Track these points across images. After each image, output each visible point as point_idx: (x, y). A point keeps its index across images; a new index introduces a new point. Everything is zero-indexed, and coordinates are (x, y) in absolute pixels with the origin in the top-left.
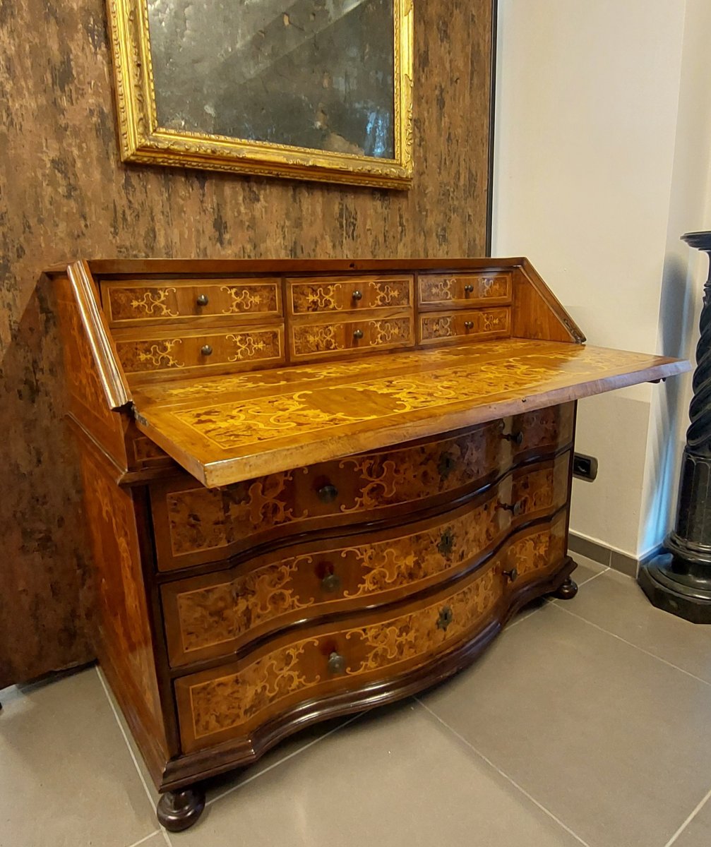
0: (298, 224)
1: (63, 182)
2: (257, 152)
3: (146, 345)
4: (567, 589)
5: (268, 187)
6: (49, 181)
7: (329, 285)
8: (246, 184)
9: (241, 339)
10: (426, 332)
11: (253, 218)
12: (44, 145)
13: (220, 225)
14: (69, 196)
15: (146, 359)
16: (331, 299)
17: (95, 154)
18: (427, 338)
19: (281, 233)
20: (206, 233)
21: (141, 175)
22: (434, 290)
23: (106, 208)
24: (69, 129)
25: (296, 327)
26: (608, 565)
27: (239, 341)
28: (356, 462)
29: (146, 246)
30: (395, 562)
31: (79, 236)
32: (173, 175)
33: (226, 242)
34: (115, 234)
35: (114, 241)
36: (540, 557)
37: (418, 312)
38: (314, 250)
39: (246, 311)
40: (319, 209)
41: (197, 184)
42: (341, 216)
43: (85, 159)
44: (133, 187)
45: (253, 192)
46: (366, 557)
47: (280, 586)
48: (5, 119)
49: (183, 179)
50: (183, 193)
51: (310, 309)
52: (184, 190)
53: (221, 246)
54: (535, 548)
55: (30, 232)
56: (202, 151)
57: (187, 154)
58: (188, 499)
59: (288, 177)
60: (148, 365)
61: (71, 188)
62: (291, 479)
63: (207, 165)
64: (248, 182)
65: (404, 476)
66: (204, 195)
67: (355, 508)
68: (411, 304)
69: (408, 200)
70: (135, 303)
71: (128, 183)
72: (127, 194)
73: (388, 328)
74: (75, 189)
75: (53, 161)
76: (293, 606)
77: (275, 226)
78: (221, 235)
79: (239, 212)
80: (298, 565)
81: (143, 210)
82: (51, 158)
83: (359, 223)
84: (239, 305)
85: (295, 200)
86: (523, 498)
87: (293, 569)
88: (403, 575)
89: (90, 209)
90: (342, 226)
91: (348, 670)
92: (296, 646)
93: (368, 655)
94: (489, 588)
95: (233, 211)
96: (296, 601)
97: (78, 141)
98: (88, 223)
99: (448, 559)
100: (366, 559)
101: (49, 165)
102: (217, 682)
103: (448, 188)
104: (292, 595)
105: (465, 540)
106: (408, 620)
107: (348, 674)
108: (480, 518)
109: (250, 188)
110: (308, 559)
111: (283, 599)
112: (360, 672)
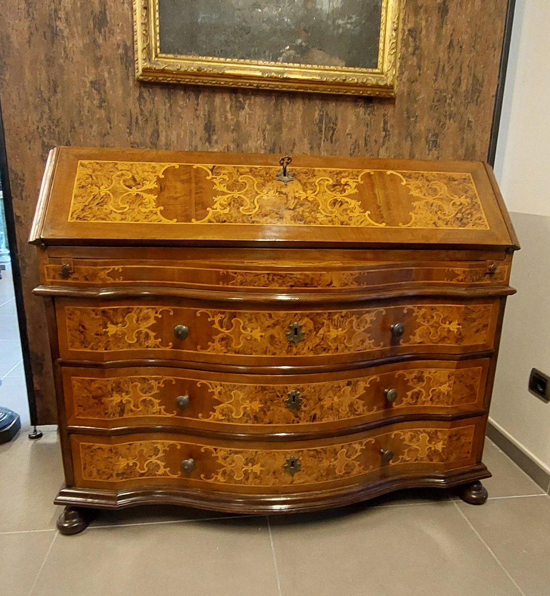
0: (278, 127)
1: (97, 97)
2: (236, 69)
4: (475, 495)
5: (253, 97)
6: (88, 96)
8: (234, 95)
11: (238, 122)
12: (86, 71)
13: (209, 128)
14: (100, 107)
17: (119, 75)
19: (262, 135)
20: (198, 134)
21: (151, 91)
23: (125, 115)
24: (103, 59)
28: (209, 314)
29: (151, 143)
30: (241, 402)
31: (105, 135)
32: (174, 90)
33: (213, 141)
34: (130, 134)
35: (129, 139)
36: (436, 452)
40: (299, 114)
41: (193, 96)
42: (321, 121)
43: (112, 80)
44: (144, 99)
45: (240, 101)
46: (216, 391)
47: (150, 394)
48: (62, 55)
49: (182, 93)
50: (182, 103)
52: (182, 101)
53: (209, 145)
54: (430, 442)
55: (75, 131)
56: (189, 70)
57: (179, 73)
59: (267, 88)
61: (102, 101)
62: (160, 316)
63: (197, 81)
64: (236, 93)
65: (251, 334)
66: (198, 104)
67: (209, 350)
69: (395, 106)
71: (141, 96)
72: (140, 105)
74: (105, 102)
75: (91, 82)
76: (160, 412)
77: (257, 129)
78: (210, 136)
79: (226, 118)
80: (165, 382)
81: (150, 116)
82: (90, 80)
83: (338, 128)
85: (276, 108)
86: (416, 390)
87: (160, 385)
88: (248, 416)
89: (114, 116)
90: (321, 131)
91: (202, 476)
92: (162, 444)
93: (219, 471)
94: (353, 458)
95: (221, 118)
96: (162, 410)
97: (108, 67)
98: (112, 126)
99: (297, 416)
100: (216, 393)
101: (88, 85)
102: (97, 445)
103: (444, 94)
104: (160, 404)
105: (318, 405)
106: (254, 454)
107: (202, 479)
108: (340, 390)
109: (237, 98)
110: (172, 381)
111: (152, 405)
112: (211, 481)
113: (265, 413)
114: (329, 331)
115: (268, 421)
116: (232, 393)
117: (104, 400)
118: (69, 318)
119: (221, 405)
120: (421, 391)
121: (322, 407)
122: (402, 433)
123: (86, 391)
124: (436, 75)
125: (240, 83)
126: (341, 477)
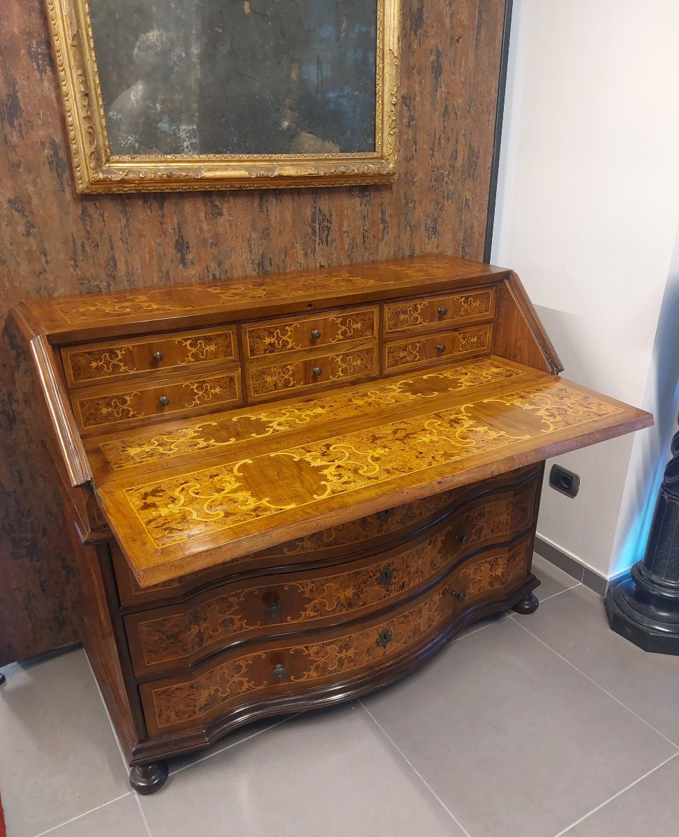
0: (265, 234)
1: (21, 221)
2: (217, 169)
3: (107, 400)
5: (231, 199)
6: (7, 221)
7: (286, 326)
8: (208, 200)
9: (198, 386)
10: (391, 359)
11: (216, 234)
13: (182, 246)
14: (28, 234)
15: (108, 412)
16: (288, 339)
17: (50, 188)
18: (393, 366)
19: (247, 247)
20: (168, 255)
21: (97, 204)
22: (402, 317)
23: (65, 242)
24: (22, 166)
25: (253, 369)
26: (580, 580)
27: (196, 388)
29: (108, 275)
30: (334, 594)
31: (40, 273)
32: (130, 200)
33: (189, 262)
34: (76, 266)
35: (75, 274)
36: (496, 577)
37: (382, 342)
38: (283, 261)
39: (202, 360)
40: (288, 215)
41: (155, 206)
42: (313, 221)
43: (40, 194)
44: (90, 217)
45: (217, 206)
46: (307, 590)
47: (229, 613)
49: (141, 203)
51: (267, 351)
52: (143, 215)
53: (184, 267)
54: (491, 570)
56: (157, 177)
59: (252, 188)
60: (110, 418)
61: (30, 225)
63: (165, 188)
64: (211, 198)
66: (163, 216)
67: (297, 550)
68: (376, 334)
69: (392, 193)
70: (94, 364)
71: (85, 213)
72: (85, 225)
73: (350, 361)
74: (34, 227)
75: (10, 201)
76: (241, 628)
77: (240, 240)
78: (183, 257)
79: (201, 230)
80: (245, 596)
81: (101, 240)
82: (7, 198)
83: (334, 226)
84: (194, 355)
85: (261, 209)
86: (479, 526)
87: (241, 599)
88: (342, 605)
89: (50, 244)
90: (314, 231)
91: (292, 677)
92: (244, 660)
93: (311, 667)
94: (433, 610)
95: (195, 230)
96: (244, 624)
97: (32, 177)
98: (49, 259)
99: (388, 590)
101: (6, 206)
102: (175, 686)
103: (442, 172)
104: (241, 619)
105: (406, 573)
106: (348, 639)
107: (292, 681)
108: (423, 552)
109: (212, 202)
110: (254, 592)
111: (232, 622)
112: (304, 679)
113: (359, 598)
115: (361, 603)
116: (325, 587)
117: (180, 637)
119: (314, 602)
120: (483, 526)
121: (409, 573)
122: (467, 570)
123: (158, 633)
124: (432, 150)
125: (219, 186)
126: (425, 631)
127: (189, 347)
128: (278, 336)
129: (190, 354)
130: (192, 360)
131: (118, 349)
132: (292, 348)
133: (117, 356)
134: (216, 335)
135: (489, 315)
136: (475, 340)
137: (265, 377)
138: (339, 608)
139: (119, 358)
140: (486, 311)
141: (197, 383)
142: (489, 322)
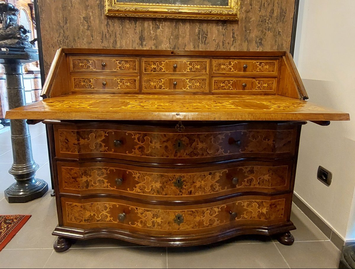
0: (177, 37)
1: (86, 25)
2: (155, 8)
3: (84, 79)
4: (287, 239)
5: (164, 22)
6: (82, 24)
7: (162, 61)
8: (154, 22)
9: (120, 81)
10: (216, 86)
11: (156, 35)
12: (81, 12)
13: (142, 39)
14: (88, 29)
15: (84, 85)
16: (162, 67)
17: (97, 14)
18: (217, 89)
19: (168, 41)
20: (136, 41)
21: (113, 21)
22: (222, 67)
23: (100, 33)
24: (89, 6)
25: (145, 78)
26: (329, 238)
27: (119, 81)
29: (113, 46)
30: (150, 183)
31: (90, 43)
32: (124, 20)
33: (144, 45)
34: (102, 42)
35: (102, 45)
36: (262, 213)
37: (211, 76)
38: (184, 49)
39: (123, 70)
40: (188, 30)
41: (133, 23)
42: (199, 34)
43: (94, 16)
44: (109, 25)
45: (157, 25)
47: (102, 177)
48: (70, 5)
49: (128, 21)
50: (128, 26)
51: (152, 71)
52: (128, 25)
53: (142, 47)
54: (259, 208)
55: (75, 42)
56: (131, 10)
57: (126, 11)
58: (65, 133)
59: (171, 18)
60: (84, 87)
61: (89, 26)
62: (107, 135)
63: (135, 15)
64: (155, 21)
65: (155, 145)
66: (136, 27)
67: (132, 154)
68: (208, 72)
69: (238, 25)
70: (81, 64)
71: (108, 24)
72: (107, 28)
73: (193, 83)
74: (90, 27)
75: (84, 18)
76: (107, 187)
77: (166, 39)
78: (142, 42)
79: (150, 33)
80: (110, 171)
81: (112, 33)
82: (83, 17)
83: (209, 37)
84: (120, 68)
85: (176, 27)
86: (250, 178)
87: (108, 172)
88: (154, 190)
89: (95, 34)
90: (199, 38)
91: (130, 223)
92: (109, 204)
93: (138, 220)
94: (214, 216)
95: (148, 33)
96: (109, 186)
97: (92, 10)
98: (93, 39)
99: (181, 192)
100: (137, 177)
101: (82, 19)
102: (75, 204)
103: (265, 18)
104: (107, 182)
105: (193, 186)
106: (157, 212)
107: (130, 225)
108: (205, 177)
109: (156, 23)
110: (114, 170)
111: (103, 183)
112: (135, 226)
113: (163, 190)
114: (198, 144)
115: (165, 194)
116: (145, 178)
117: (78, 179)
118: (60, 136)
119: (140, 184)
120: (253, 179)
121: (195, 186)
122: (242, 202)
123: (69, 174)
124: (260, 8)
125: (157, 16)
126: (207, 227)
127: (118, 63)
128: (158, 65)
129: (118, 67)
130: (119, 69)
131: (90, 60)
132: (164, 71)
133: (89, 63)
134: (130, 60)
135: (275, 73)
136: (266, 85)
137: (150, 83)
138: (152, 192)
139: (90, 64)
140: (273, 71)
141: (120, 79)
142: (275, 77)
